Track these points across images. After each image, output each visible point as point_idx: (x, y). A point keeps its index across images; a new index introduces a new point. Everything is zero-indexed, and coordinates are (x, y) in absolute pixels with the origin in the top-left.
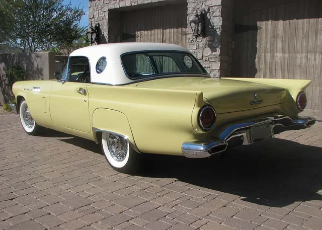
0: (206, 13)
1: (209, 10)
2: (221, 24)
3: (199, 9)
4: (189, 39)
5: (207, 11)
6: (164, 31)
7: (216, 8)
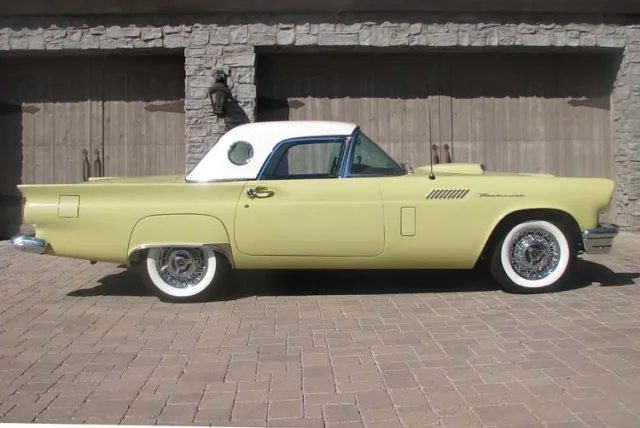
0: (226, 76)
1: (230, 72)
2: (253, 95)
3: (209, 68)
4: (191, 118)
5: (227, 73)
6: (106, 103)
7: (244, 69)
